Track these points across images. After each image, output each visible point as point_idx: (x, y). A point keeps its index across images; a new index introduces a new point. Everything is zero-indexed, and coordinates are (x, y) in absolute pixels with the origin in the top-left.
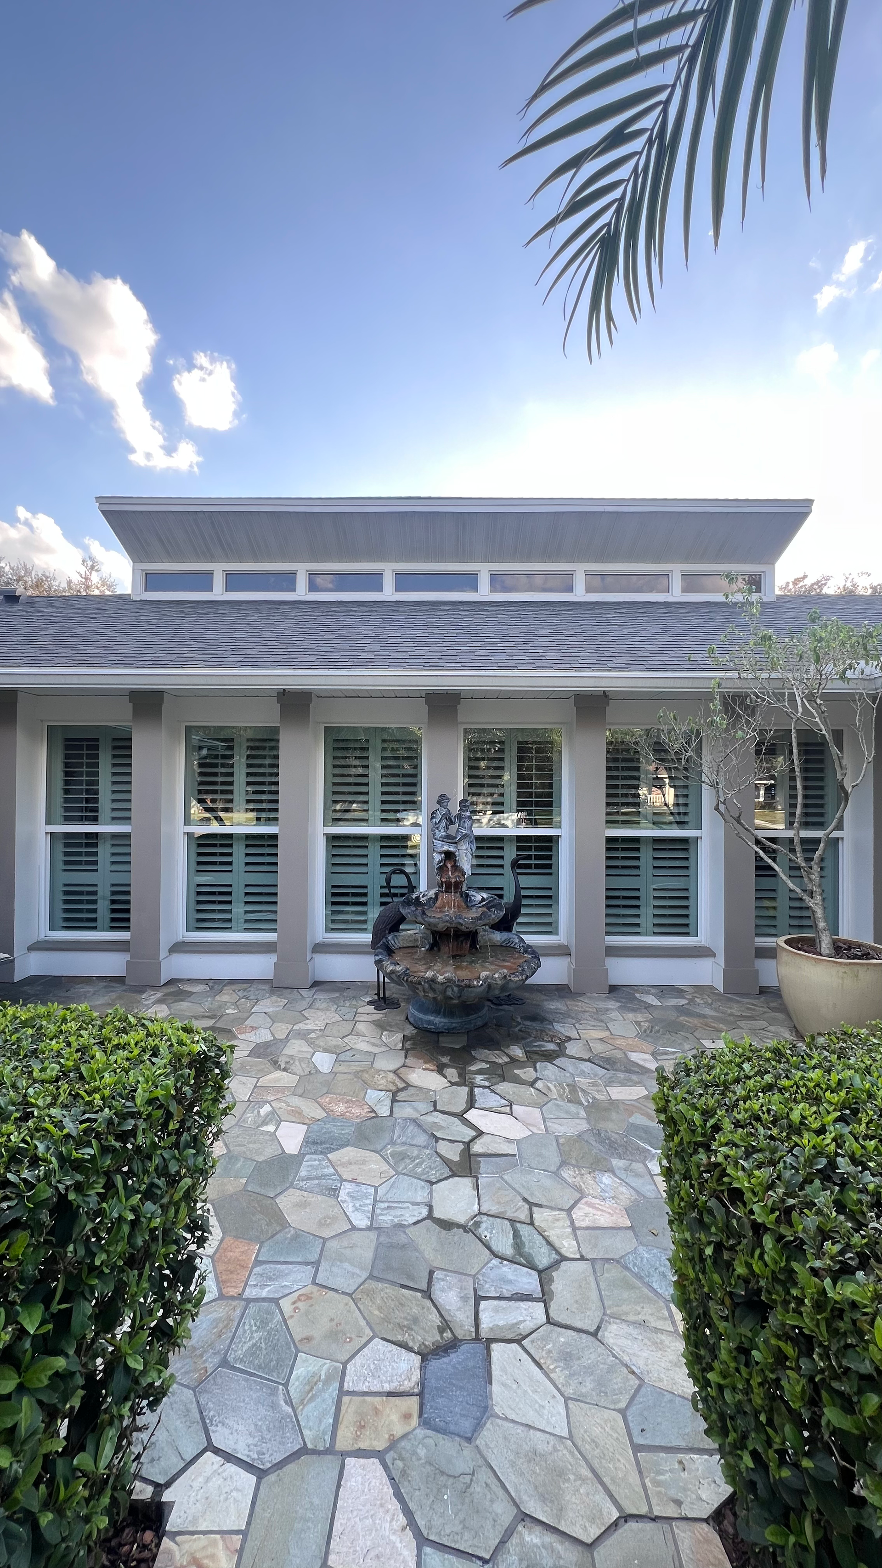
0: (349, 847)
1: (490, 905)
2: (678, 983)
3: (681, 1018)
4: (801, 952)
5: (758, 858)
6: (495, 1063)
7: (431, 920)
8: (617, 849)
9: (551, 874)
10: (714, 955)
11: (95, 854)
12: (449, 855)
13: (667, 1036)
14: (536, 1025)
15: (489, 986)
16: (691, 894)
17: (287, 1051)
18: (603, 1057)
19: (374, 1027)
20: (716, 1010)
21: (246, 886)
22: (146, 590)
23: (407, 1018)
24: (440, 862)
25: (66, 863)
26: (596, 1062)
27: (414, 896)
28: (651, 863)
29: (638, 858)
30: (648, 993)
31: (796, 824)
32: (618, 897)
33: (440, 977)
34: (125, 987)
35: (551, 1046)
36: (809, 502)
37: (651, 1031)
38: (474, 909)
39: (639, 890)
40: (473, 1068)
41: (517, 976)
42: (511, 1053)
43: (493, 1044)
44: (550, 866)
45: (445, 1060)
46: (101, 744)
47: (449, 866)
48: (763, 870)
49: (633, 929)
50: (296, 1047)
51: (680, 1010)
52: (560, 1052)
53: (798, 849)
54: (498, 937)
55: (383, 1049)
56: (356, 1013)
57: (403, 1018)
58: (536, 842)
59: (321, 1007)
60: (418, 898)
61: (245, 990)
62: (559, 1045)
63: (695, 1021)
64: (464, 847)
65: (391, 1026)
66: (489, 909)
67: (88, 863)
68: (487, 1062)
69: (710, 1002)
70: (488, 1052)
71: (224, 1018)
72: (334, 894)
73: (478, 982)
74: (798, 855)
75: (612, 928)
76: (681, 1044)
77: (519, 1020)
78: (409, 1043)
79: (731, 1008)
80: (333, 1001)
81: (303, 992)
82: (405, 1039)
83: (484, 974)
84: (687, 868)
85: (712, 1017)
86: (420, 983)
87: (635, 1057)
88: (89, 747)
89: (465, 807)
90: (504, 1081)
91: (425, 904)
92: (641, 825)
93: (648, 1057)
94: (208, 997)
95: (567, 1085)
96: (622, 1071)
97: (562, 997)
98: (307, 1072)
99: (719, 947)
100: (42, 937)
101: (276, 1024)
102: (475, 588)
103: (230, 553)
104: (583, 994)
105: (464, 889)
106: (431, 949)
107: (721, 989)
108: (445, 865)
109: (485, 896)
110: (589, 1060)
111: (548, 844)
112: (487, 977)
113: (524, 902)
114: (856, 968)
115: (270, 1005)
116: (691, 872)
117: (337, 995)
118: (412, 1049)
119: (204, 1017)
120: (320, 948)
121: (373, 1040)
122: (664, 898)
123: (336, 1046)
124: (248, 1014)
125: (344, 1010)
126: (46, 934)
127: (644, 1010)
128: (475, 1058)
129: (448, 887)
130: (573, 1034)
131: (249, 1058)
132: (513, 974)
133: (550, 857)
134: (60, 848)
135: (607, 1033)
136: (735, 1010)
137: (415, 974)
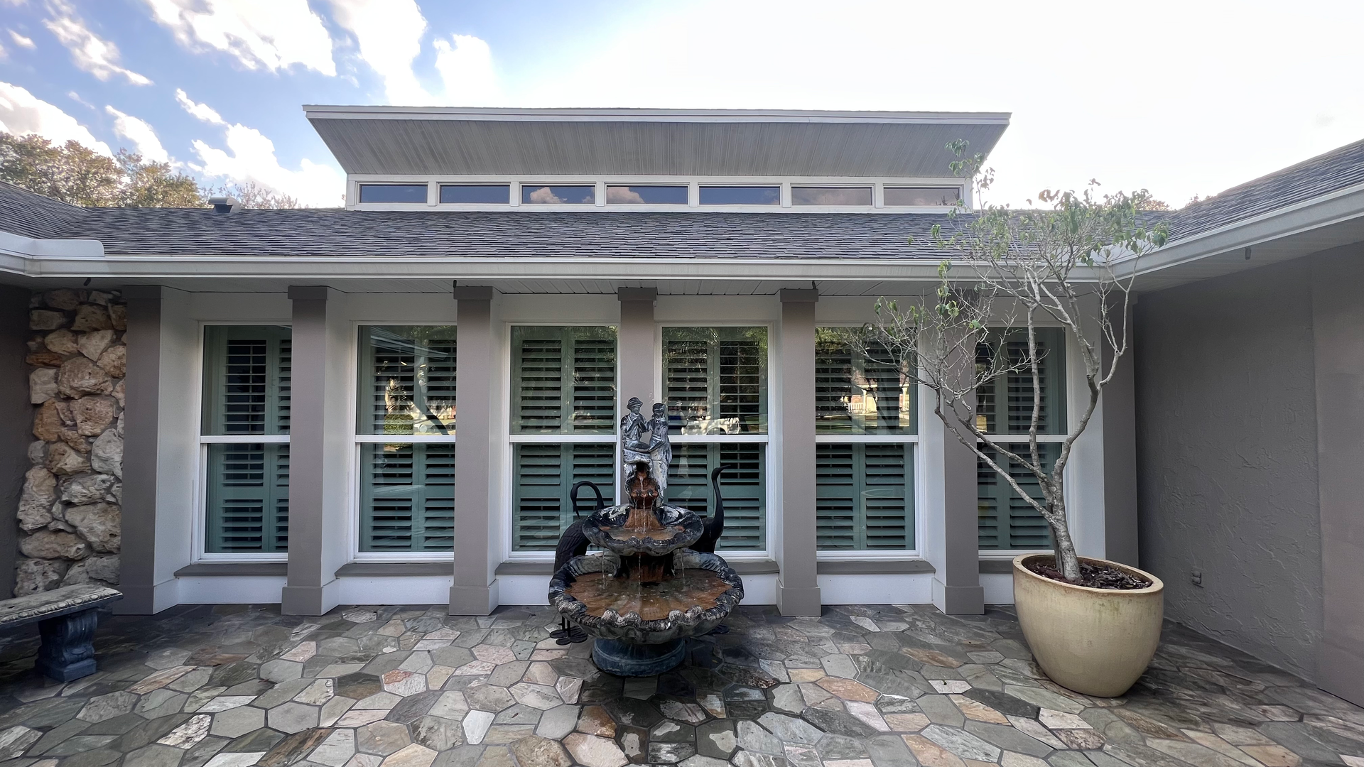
0: (541, 456)
1: (688, 523)
2: (896, 601)
3: (904, 650)
4: (1043, 578)
5: (981, 464)
6: (687, 722)
7: (615, 545)
8: (827, 456)
9: (757, 484)
10: (934, 571)
11: (261, 467)
12: (642, 467)
13: (891, 677)
14: (739, 663)
15: (680, 628)
16: (906, 504)
17: (437, 710)
18: (817, 711)
19: (550, 669)
20: (941, 636)
21: (428, 500)
22: (361, 202)
23: (591, 656)
24: (631, 474)
25: (228, 476)
26: (810, 718)
27: (602, 513)
28: (864, 470)
29: (850, 466)
30: (864, 615)
31: (1032, 429)
32: (829, 508)
33: (620, 619)
34: (278, 619)
35: (756, 695)
36: (1006, 116)
37: (872, 670)
38: (669, 528)
39: (851, 500)
40: (659, 733)
41: (715, 614)
42: (708, 707)
43: (688, 694)
44: (756, 476)
45: (626, 720)
46: (267, 345)
47: (641, 478)
48: (985, 476)
49: (846, 542)
50: (451, 703)
51: (902, 637)
52: (767, 706)
53: (1034, 456)
54: (697, 558)
55: (555, 703)
56: (534, 649)
57: (587, 656)
58: (741, 449)
59: (496, 642)
60: (606, 515)
61: (415, 619)
62: (765, 692)
63: (921, 654)
64: (659, 457)
65: (570, 667)
66: (686, 527)
67: (253, 477)
68: (678, 722)
69: (933, 626)
70: (679, 705)
71: (378, 659)
72: (523, 509)
73: (666, 624)
74: (1035, 464)
75: (825, 542)
76: (908, 688)
77: (720, 656)
78: (587, 693)
79: (957, 634)
80: (513, 632)
81: (481, 621)
82: (584, 686)
83: (673, 614)
84: (902, 476)
85: (938, 646)
86: (595, 626)
87: (856, 709)
88: (256, 350)
89: (659, 411)
90: (696, 752)
91: (614, 523)
92: (853, 430)
93: (871, 709)
94: (370, 629)
95: (775, 759)
96: (842, 733)
97: (770, 622)
98: (450, 745)
99: (940, 561)
100: (195, 560)
101: (436, 668)
102: (684, 200)
103: (443, 164)
104: (792, 618)
105: (658, 505)
106: (618, 576)
107: (942, 608)
108: (637, 478)
109: (683, 511)
110: (801, 716)
111: (756, 450)
112: (677, 618)
113: (726, 514)
114: (1116, 600)
115: (438, 639)
116: (906, 480)
117: (518, 624)
118: (590, 702)
119: (354, 658)
120: (505, 569)
121: (545, 690)
122: (878, 508)
123: (498, 701)
124: (408, 653)
125: (521, 645)
126: (199, 555)
127: (861, 639)
128: (663, 716)
129: (638, 502)
130: (783, 678)
131: (384, 724)
132: (708, 611)
133: (756, 466)
134: (221, 460)
135: (820, 674)
136: (962, 637)
137: (591, 614)
